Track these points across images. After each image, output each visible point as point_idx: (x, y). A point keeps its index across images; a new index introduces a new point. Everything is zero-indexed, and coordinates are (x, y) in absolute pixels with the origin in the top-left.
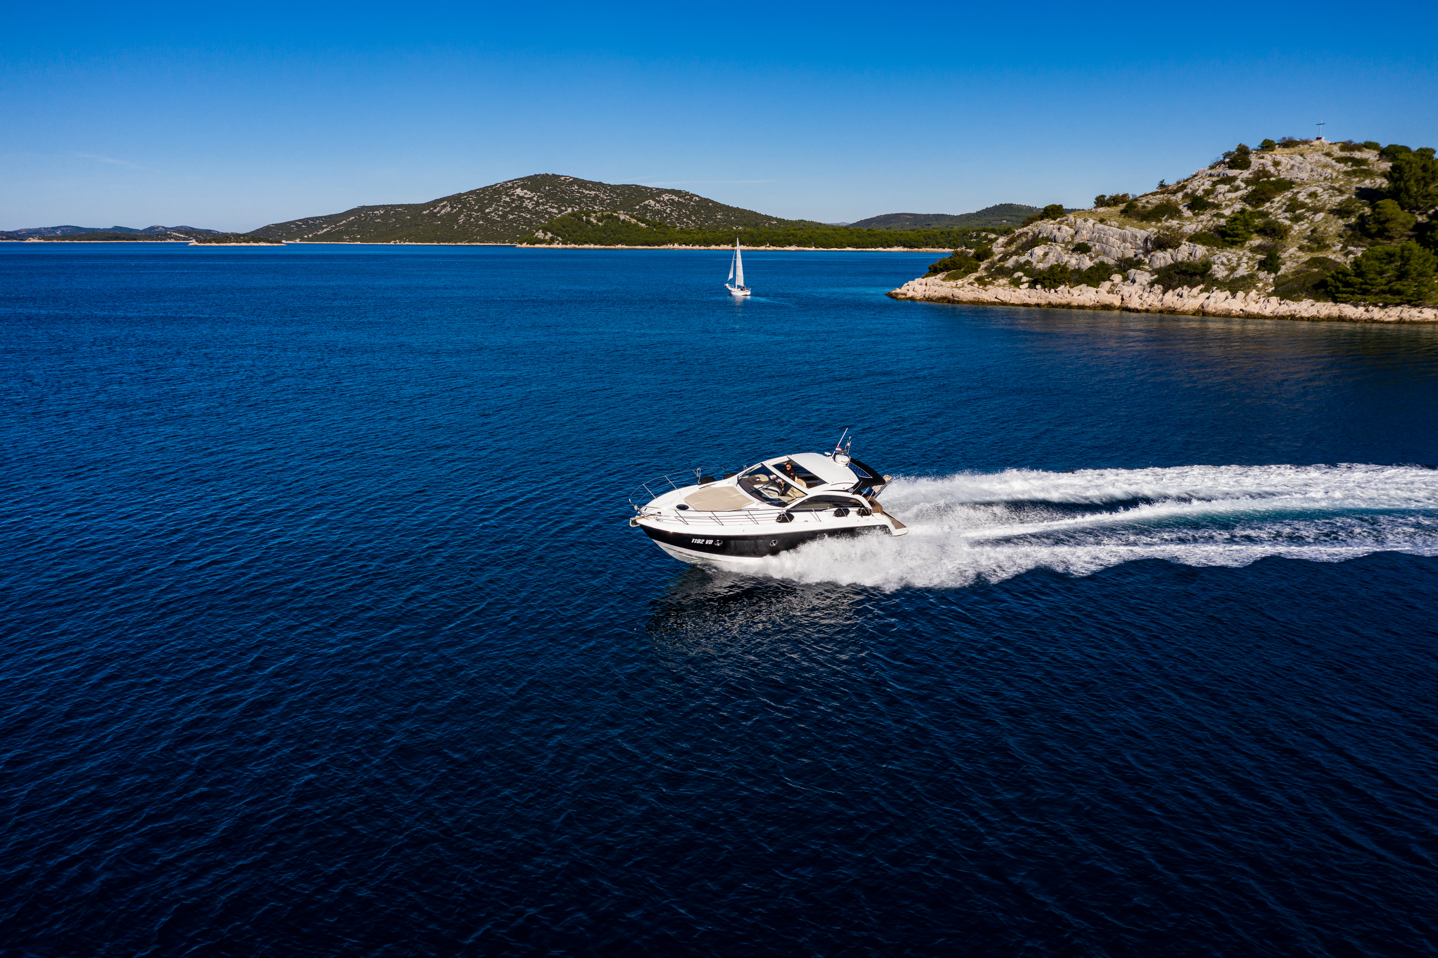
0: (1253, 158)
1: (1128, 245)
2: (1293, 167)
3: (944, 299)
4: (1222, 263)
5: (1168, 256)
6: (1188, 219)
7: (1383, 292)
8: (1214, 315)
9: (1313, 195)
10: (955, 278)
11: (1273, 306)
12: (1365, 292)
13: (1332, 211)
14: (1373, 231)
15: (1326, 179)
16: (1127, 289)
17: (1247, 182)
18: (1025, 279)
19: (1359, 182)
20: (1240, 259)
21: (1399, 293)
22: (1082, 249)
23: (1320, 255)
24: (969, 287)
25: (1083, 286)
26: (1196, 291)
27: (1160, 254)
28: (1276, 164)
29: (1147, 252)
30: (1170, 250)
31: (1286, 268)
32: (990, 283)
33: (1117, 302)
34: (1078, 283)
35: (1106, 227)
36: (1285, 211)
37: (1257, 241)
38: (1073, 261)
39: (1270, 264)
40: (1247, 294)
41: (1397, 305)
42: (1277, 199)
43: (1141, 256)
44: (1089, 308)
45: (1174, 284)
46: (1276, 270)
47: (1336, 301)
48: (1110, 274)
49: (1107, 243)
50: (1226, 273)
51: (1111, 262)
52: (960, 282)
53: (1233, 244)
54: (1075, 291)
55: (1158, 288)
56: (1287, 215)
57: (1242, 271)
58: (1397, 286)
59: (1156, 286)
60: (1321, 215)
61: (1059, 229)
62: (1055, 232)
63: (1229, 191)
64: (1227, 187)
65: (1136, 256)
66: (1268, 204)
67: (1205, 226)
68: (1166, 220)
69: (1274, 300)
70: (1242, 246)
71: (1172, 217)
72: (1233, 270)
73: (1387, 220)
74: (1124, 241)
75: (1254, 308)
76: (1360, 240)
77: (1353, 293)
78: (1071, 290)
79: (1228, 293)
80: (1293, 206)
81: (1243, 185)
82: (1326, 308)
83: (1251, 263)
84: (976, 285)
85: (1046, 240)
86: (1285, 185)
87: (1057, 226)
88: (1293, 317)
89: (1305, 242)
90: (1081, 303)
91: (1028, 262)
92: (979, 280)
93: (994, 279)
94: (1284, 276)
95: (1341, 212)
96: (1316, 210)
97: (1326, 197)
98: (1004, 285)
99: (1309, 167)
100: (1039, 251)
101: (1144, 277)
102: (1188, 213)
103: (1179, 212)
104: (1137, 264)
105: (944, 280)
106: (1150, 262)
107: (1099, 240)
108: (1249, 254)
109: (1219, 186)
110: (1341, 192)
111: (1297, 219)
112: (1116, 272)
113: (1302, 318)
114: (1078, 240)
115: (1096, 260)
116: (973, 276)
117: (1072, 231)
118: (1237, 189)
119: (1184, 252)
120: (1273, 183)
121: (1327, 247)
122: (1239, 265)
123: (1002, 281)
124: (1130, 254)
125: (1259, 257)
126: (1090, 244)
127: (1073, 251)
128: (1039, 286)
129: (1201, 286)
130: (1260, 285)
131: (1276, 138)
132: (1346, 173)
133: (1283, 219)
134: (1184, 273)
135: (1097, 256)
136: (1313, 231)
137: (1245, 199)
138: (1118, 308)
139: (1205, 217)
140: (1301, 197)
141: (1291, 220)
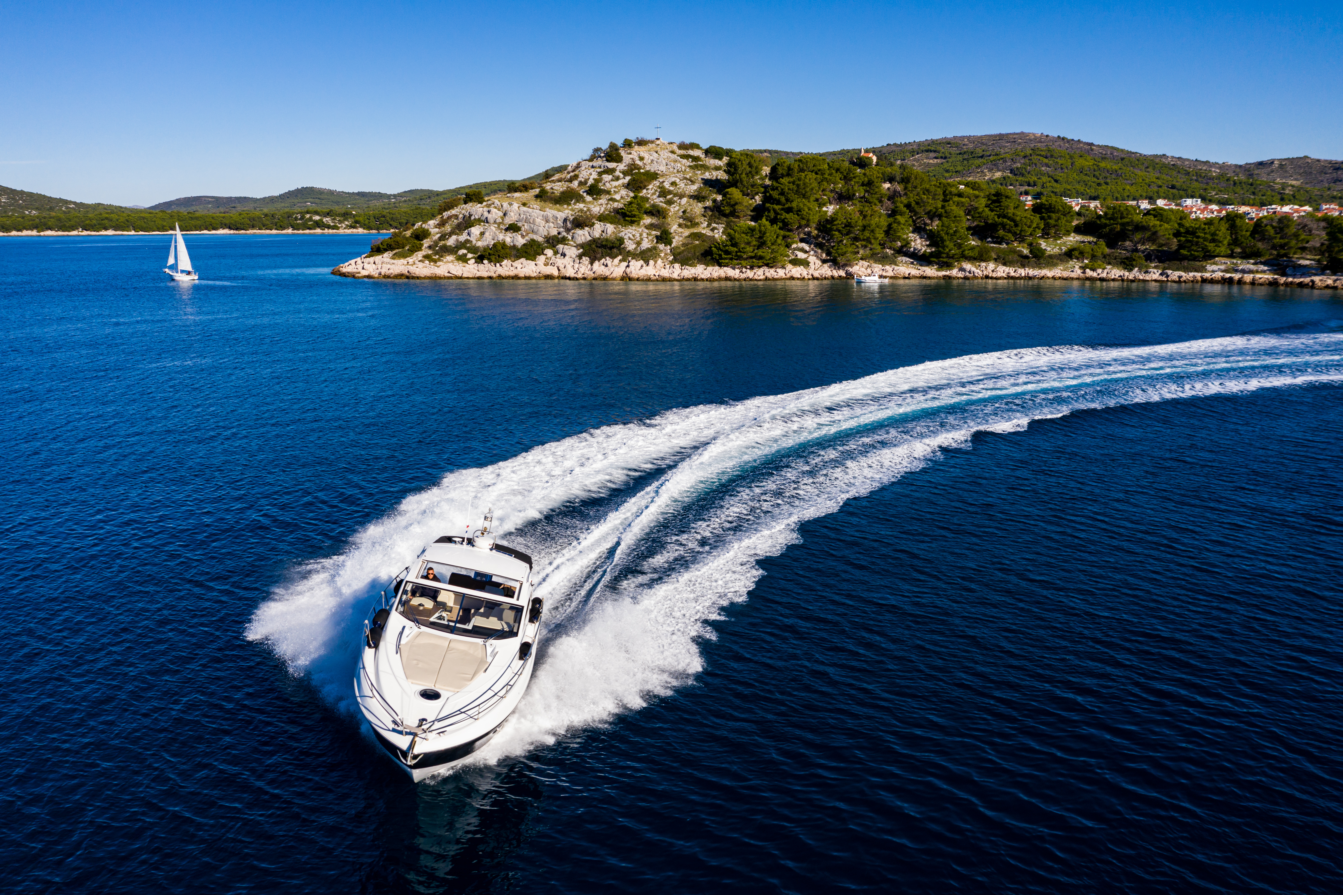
0: (622, 152)
1: (551, 225)
2: (652, 161)
3: (401, 276)
4: (630, 239)
5: (587, 233)
6: (590, 202)
7: (751, 258)
8: (638, 279)
9: (673, 184)
10: (403, 256)
11: (677, 271)
12: (740, 258)
13: (691, 197)
14: (727, 212)
15: (678, 171)
16: (560, 261)
17: (625, 173)
18: (470, 256)
19: (702, 174)
20: (641, 235)
21: (761, 258)
22: (513, 228)
23: (695, 230)
24: (421, 265)
25: (523, 260)
26: (616, 261)
27: (579, 232)
28: (641, 159)
29: (568, 231)
30: (587, 228)
31: (677, 241)
32: (439, 260)
33: (556, 273)
34: (518, 257)
35: (530, 210)
36: (659, 196)
37: (648, 220)
38: (508, 238)
39: (664, 238)
40: (656, 262)
41: (759, 267)
42: (650, 187)
43: (564, 234)
44: (535, 278)
45: (598, 256)
46: (670, 243)
47: (720, 265)
48: (543, 250)
49: (534, 223)
50: (634, 246)
51: (540, 239)
52: (410, 260)
53: (632, 222)
54: (518, 263)
55: (586, 260)
56: (661, 199)
57: (646, 245)
58: (760, 253)
59: (584, 258)
60: (684, 200)
61: (489, 212)
62: (486, 214)
63: (612, 180)
64: (611, 177)
65: (559, 233)
66: (645, 191)
67: (606, 209)
68: (575, 204)
69: (677, 266)
70: (639, 224)
71: (578, 201)
72: (639, 243)
73: (736, 204)
74: (547, 221)
75: (666, 273)
76: (719, 219)
77: (731, 259)
78: (515, 264)
79: (642, 262)
80: (663, 193)
81: (622, 176)
82: (715, 272)
83: (650, 238)
84: (427, 262)
85: (479, 221)
86: (653, 176)
87: (486, 209)
88: (695, 279)
89: (681, 221)
90: (527, 275)
91: (467, 241)
92: (427, 257)
93: (442, 256)
94: (677, 247)
95: (698, 197)
96: (681, 196)
97: (682, 185)
98: (452, 261)
99: (664, 162)
100: (476, 231)
101: (572, 252)
102: (589, 198)
103: (582, 197)
104: (563, 241)
105: (393, 258)
106: (573, 238)
107: (527, 221)
108: (646, 231)
109: (604, 176)
110: (693, 182)
111: (670, 202)
112: (547, 248)
113: (702, 280)
114: (508, 221)
115: (527, 238)
116: (420, 255)
117: (501, 214)
118: (618, 179)
119: (598, 230)
120: (644, 174)
121: (697, 224)
122: (642, 239)
123: (450, 258)
124: (554, 232)
125: (654, 233)
126: (520, 224)
127: (506, 230)
128: (485, 262)
129: (620, 257)
130: (662, 255)
131: (633, 138)
132: (690, 166)
133: (659, 201)
134: (603, 246)
135: (527, 234)
136: (684, 212)
137: (627, 186)
138: (558, 277)
139: (603, 200)
140: (667, 185)
141: (665, 203)
